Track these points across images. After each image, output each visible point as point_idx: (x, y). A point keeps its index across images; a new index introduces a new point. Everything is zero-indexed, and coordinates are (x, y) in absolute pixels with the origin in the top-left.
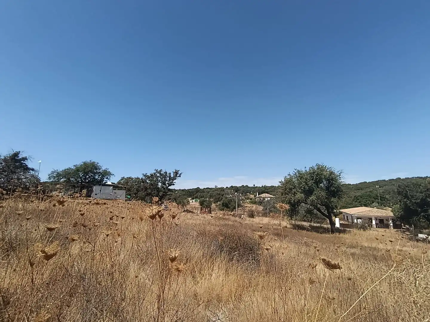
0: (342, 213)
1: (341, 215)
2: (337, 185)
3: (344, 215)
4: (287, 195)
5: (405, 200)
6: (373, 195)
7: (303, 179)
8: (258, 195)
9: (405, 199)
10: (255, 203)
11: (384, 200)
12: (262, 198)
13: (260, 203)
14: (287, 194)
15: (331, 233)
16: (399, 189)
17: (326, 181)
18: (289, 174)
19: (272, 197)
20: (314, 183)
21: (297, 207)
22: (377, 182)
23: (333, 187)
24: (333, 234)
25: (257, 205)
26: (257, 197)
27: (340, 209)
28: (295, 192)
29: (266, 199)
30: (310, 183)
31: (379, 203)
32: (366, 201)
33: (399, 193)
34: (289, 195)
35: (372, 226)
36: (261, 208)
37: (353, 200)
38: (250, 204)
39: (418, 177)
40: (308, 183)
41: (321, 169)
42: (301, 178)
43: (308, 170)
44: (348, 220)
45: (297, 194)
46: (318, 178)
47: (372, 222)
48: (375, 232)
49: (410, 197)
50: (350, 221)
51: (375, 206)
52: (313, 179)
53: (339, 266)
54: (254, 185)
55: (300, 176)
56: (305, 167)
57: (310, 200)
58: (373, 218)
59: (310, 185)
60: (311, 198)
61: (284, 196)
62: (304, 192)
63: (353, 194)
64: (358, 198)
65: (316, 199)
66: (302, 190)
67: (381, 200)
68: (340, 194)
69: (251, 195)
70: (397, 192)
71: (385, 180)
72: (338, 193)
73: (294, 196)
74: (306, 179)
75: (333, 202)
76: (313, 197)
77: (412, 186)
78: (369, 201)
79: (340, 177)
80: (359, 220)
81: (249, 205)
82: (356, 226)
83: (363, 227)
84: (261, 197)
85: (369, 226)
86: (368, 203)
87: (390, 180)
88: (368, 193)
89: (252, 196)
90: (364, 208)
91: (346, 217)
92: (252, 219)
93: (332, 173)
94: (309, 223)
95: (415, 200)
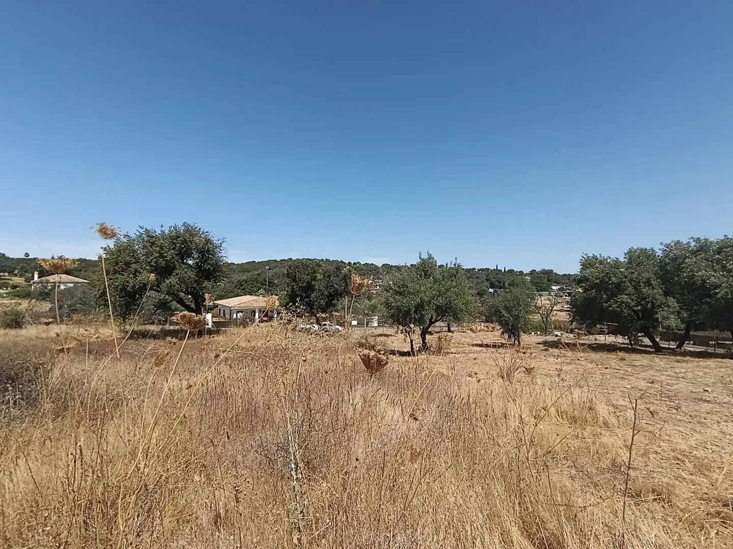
0: (216, 306)
1: (216, 309)
2: (215, 261)
3: (220, 309)
4: (117, 275)
5: (293, 284)
6: (261, 280)
7: (156, 247)
8: (39, 278)
9: (293, 282)
10: (27, 295)
11: (272, 286)
12: (49, 285)
13: (45, 295)
14: (120, 274)
15: (198, 337)
16: (289, 269)
17: (199, 254)
18: (126, 234)
19: (80, 283)
20: (176, 255)
21: (138, 298)
22: (268, 263)
23: (208, 264)
24: (201, 337)
25: (34, 301)
26: (34, 283)
27: (216, 300)
28: (136, 271)
29: (62, 287)
30: (170, 254)
31: (266, 290)
32: (252, 287)
33: (288, 275)
34: (123, 275)
35: (254, 320)
36: (46, 306)
37: (236, 287)
38: (11, 299)
39: (308, 259)
40: (166, 255)
41: (191, 231)
42: (153, 244)
43: (167, 232)
44: (224, 315)
45: (140, 273)
46: (184, 248)
47: (254, 316)
48: (257, 329)
49: (298, 280)
50: (227, 316)
51: (261, 294)
52: (174, 249)
53: (205, 321)
54: (27, 255)
55: (151, 240)
56: (162, 226)
57: (167, 285)
58: (257, 311)
59: (168, 259)
60: (167, 281)
61: (112, 277)
62: (156, 269)
63: (236, 277)
64: (242, 283)
65: (177, 283)
66: (152, 266)
67: (268, 286)
68: (217, 276)
69: (13, 278)
70: (287, 273)
71: (276, 260)
72: (215, 274)
73: (134, 278)
74: (161, 247)
75: (205, 287)
76: (172, 280)
77: (301, 267)
78: (255, 288)
79: (221, 248)
80: (240, 315)
81: (5, 302)
82: (236, 323)
83: (244, 324)
84: (48, 282)
85: (251, 321)
86: (254, 290)
87: (281, 260)
88: (255, 277)
89: (17, 280)
90: (248, 296)
91: (222, 312)
92: (13, 332)
93: (208, 241)
94: (161, 327)
95: (301, 283)
